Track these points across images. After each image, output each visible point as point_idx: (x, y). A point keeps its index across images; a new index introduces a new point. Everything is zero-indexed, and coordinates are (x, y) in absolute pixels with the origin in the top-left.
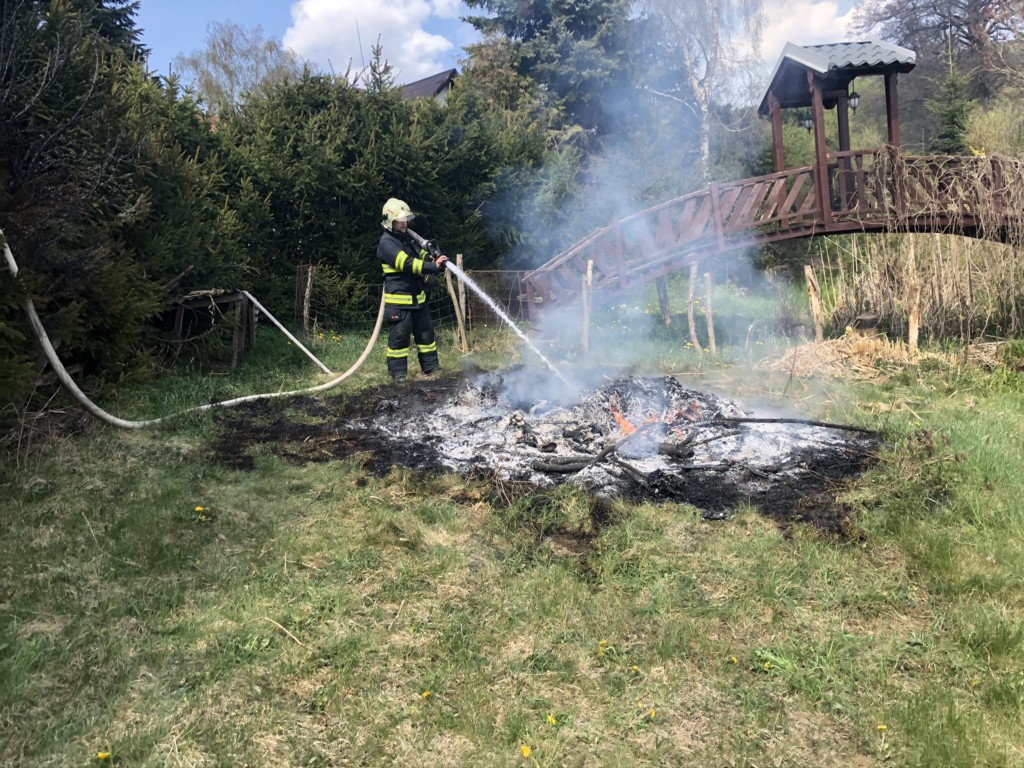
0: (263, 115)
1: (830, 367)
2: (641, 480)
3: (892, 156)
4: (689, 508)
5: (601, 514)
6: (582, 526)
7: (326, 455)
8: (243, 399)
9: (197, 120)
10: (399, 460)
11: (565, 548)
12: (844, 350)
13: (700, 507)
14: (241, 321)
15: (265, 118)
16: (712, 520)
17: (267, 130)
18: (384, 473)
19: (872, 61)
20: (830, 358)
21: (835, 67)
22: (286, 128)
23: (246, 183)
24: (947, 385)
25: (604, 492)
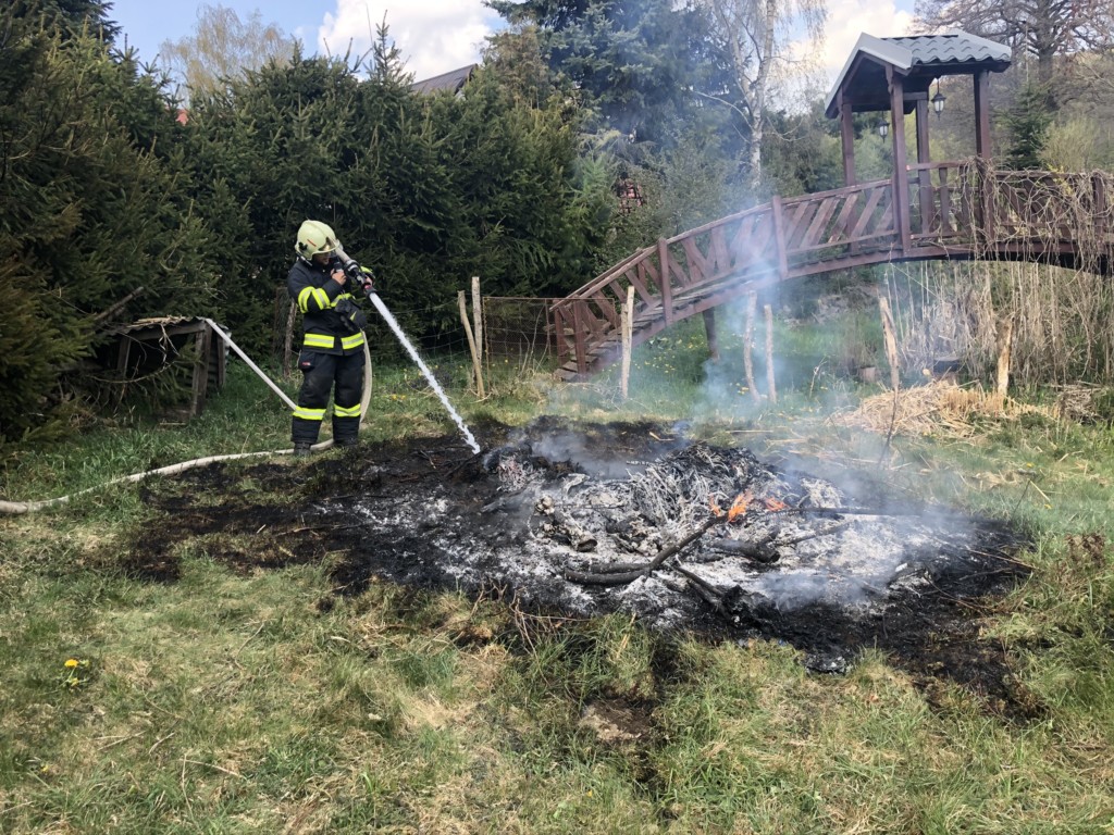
0: (244, 104)
1: (916, 422)
2: (714, 600)
3: (981, 171)
4: (786, 648)
5: (665, 664)
6: (637, 686)
7: (284, 554)
8: (192, 462)
9: (161, 105)
10: (383, 565)
11: (615, 726)
12: (933, 401)
13: (799, 648)
14: (203, 357)
15: (247, 106)
16: (820, 672)
17: (247, 122)
18: (360, 588)
19: (962, 57)
20: (916, 412)
21: (920, 62)
22: (272, 120)
23: (220, 184)
24: (1055, 447)
25: (665, 618)
